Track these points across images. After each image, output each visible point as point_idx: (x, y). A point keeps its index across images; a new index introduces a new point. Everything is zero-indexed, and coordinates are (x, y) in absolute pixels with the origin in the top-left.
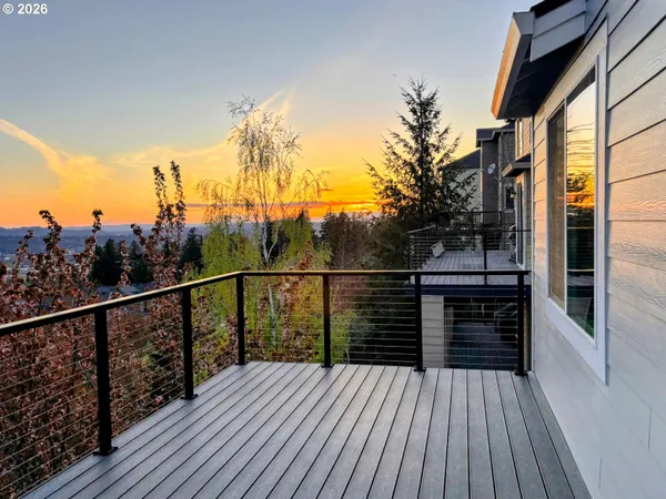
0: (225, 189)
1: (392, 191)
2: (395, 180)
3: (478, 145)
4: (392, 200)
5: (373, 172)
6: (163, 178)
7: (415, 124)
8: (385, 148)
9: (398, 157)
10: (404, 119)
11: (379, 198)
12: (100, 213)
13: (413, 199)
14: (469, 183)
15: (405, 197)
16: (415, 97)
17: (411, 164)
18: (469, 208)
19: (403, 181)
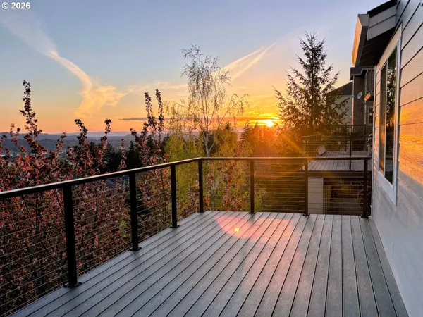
0: (180, 107)
1: (292, 109)
2: (294, 102)
3: (351, 79)
4: (291, 116)
5: (280, 96)
6: (150, 100)
7: (308, 64)
8: (288, 80)
9: (297, 87)
10: (301, 60)
11: (283, 114)
12: (110, 121)
13: (307, 116)
14: (344, 105)
15: (300, 114)
16: (309, 45)
17: (305, 91)
18: (344, 122)
19: (299, 102)
